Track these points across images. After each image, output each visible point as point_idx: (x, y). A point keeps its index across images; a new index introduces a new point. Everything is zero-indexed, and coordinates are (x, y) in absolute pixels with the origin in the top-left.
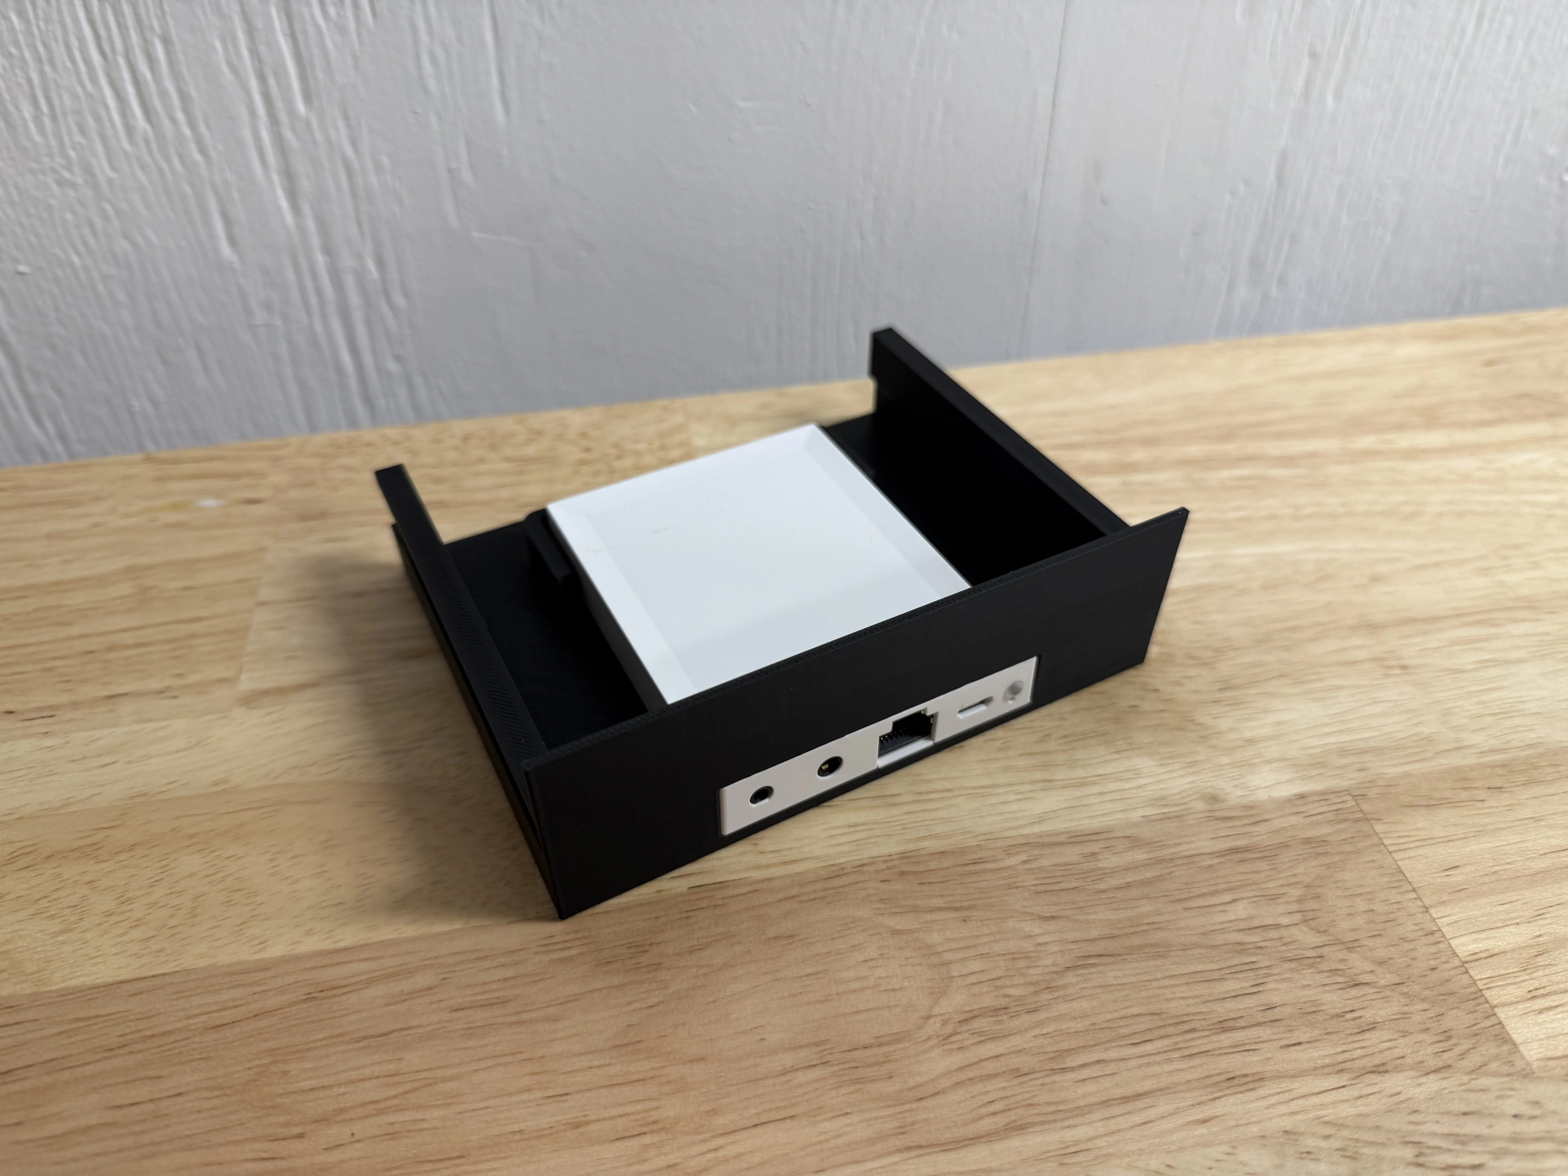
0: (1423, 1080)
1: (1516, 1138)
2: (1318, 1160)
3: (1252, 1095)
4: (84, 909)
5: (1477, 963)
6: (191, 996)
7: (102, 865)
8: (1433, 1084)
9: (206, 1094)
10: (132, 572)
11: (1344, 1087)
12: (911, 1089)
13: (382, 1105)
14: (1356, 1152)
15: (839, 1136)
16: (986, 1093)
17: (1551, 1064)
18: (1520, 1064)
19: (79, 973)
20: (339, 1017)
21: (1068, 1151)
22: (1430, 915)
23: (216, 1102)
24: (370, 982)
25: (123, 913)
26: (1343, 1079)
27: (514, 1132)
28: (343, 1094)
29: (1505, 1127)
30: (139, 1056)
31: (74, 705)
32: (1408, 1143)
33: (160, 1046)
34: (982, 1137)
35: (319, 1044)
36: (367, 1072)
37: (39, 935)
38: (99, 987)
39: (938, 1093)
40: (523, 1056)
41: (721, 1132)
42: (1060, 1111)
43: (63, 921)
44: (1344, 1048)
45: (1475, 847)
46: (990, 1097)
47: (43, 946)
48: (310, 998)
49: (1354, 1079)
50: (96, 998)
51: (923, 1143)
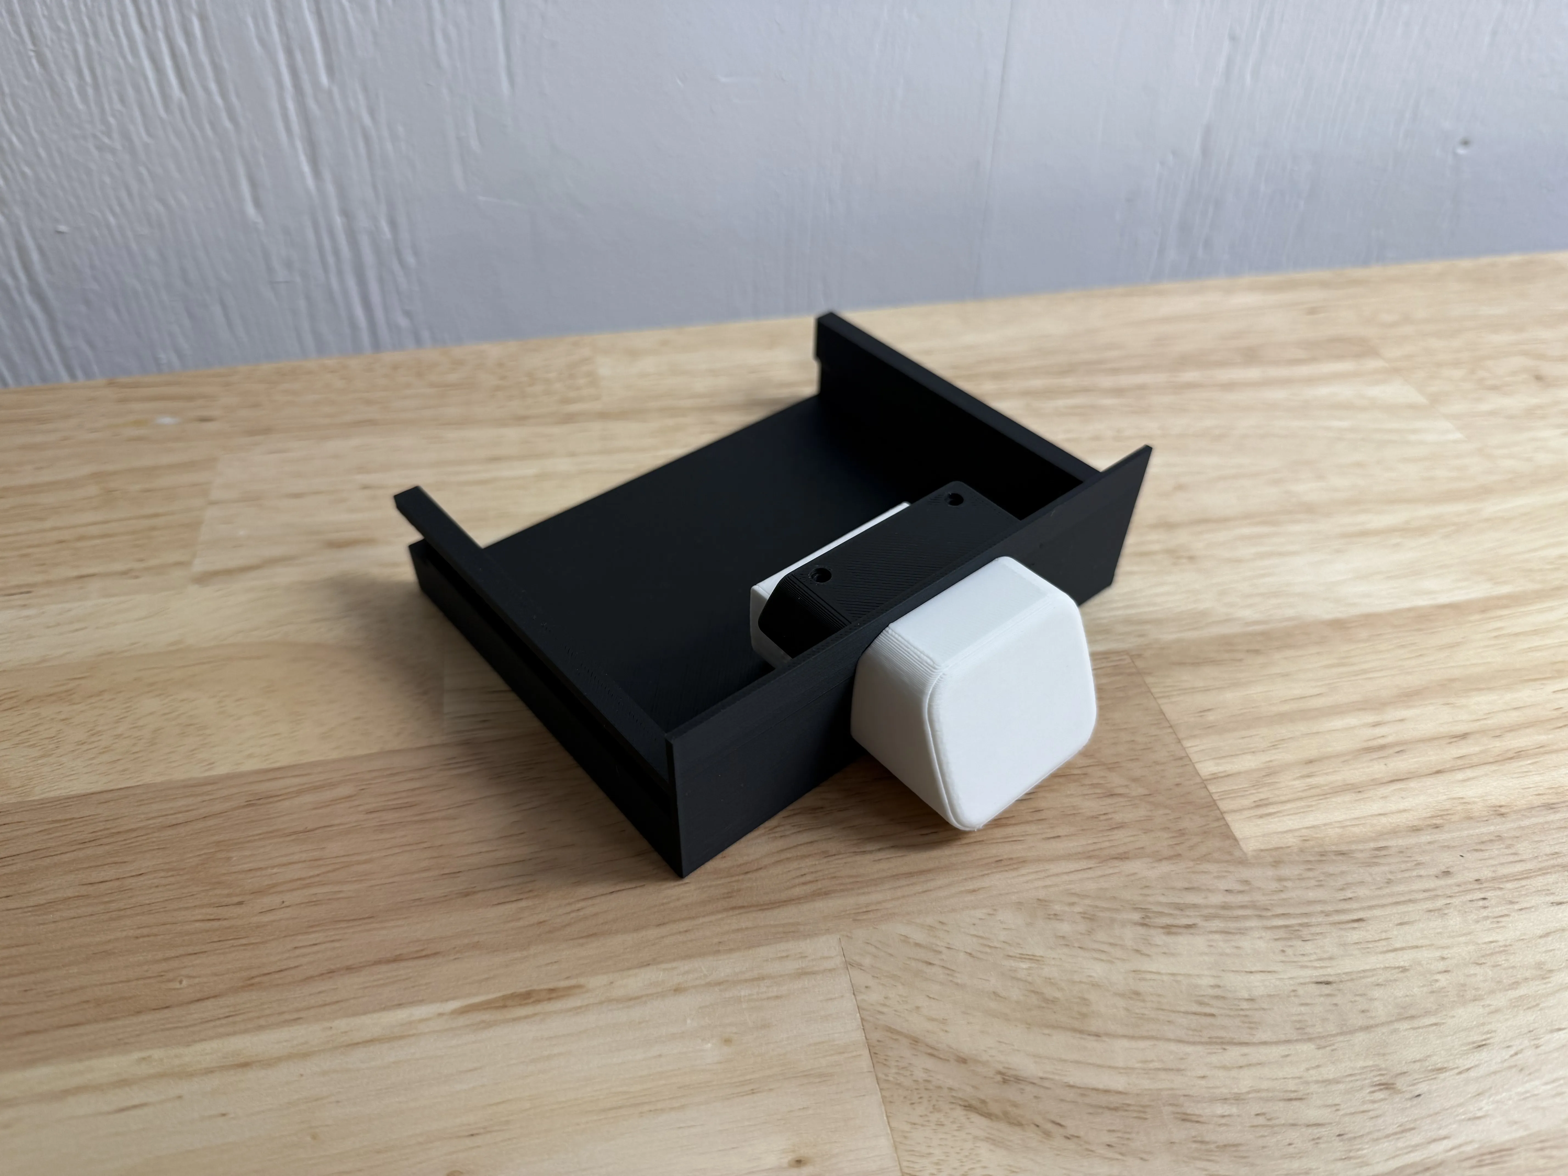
0: (1156, 865)
1: (1225, 907)
2: (1062, 920)
3: (1015, 873)
4: (59, 740)
5: (1215, 781)
6: (152, 803)
7: (75, 707)
8: (1165, 868)
9: (162, 874)
10: (97, 477)
11: (1090, 868)
12: (739, 866)
13: (308, 881)
14: (1094, 915)
15: (678, 899)
16: (799, 868)
17: (1262, 854)
18: (1237, 854)
19: (55, 788)
20: (274, 818)
21: (861, 911)
22: (1182, 745)
23: (172, 879)
24: (299, 793)
25: (93, 742)
26: (1091, 863)
27: (415, 900)
28: (276, 873)
29: (1216, 899)
30: (107, 847)
31: (48, 583)
32: (1137, 908)
33: (125, 840)
34: (793, 900)
35: (257, 838)
36: (296, 858)
37: (22, 759)
38: (73, 797)
39: (761, 869)
40: (425, 845)
41: (583, 897)
42: (858, 882)
43: (42, 749)
44: (1095, 840)
45: (1229, 696)
46: (803, 872)
47: (25, 767)
48: (249, 804)
49: (1099, 863)
50: (71, 805)
51: (745, 904)
